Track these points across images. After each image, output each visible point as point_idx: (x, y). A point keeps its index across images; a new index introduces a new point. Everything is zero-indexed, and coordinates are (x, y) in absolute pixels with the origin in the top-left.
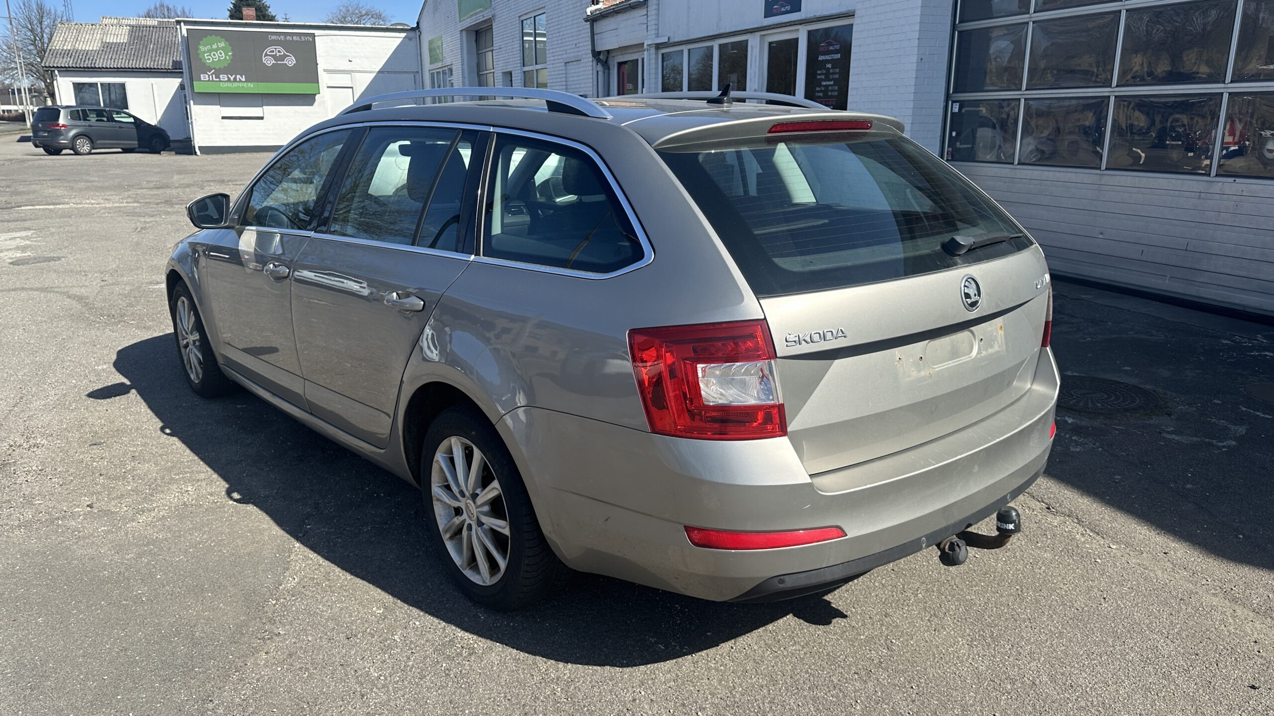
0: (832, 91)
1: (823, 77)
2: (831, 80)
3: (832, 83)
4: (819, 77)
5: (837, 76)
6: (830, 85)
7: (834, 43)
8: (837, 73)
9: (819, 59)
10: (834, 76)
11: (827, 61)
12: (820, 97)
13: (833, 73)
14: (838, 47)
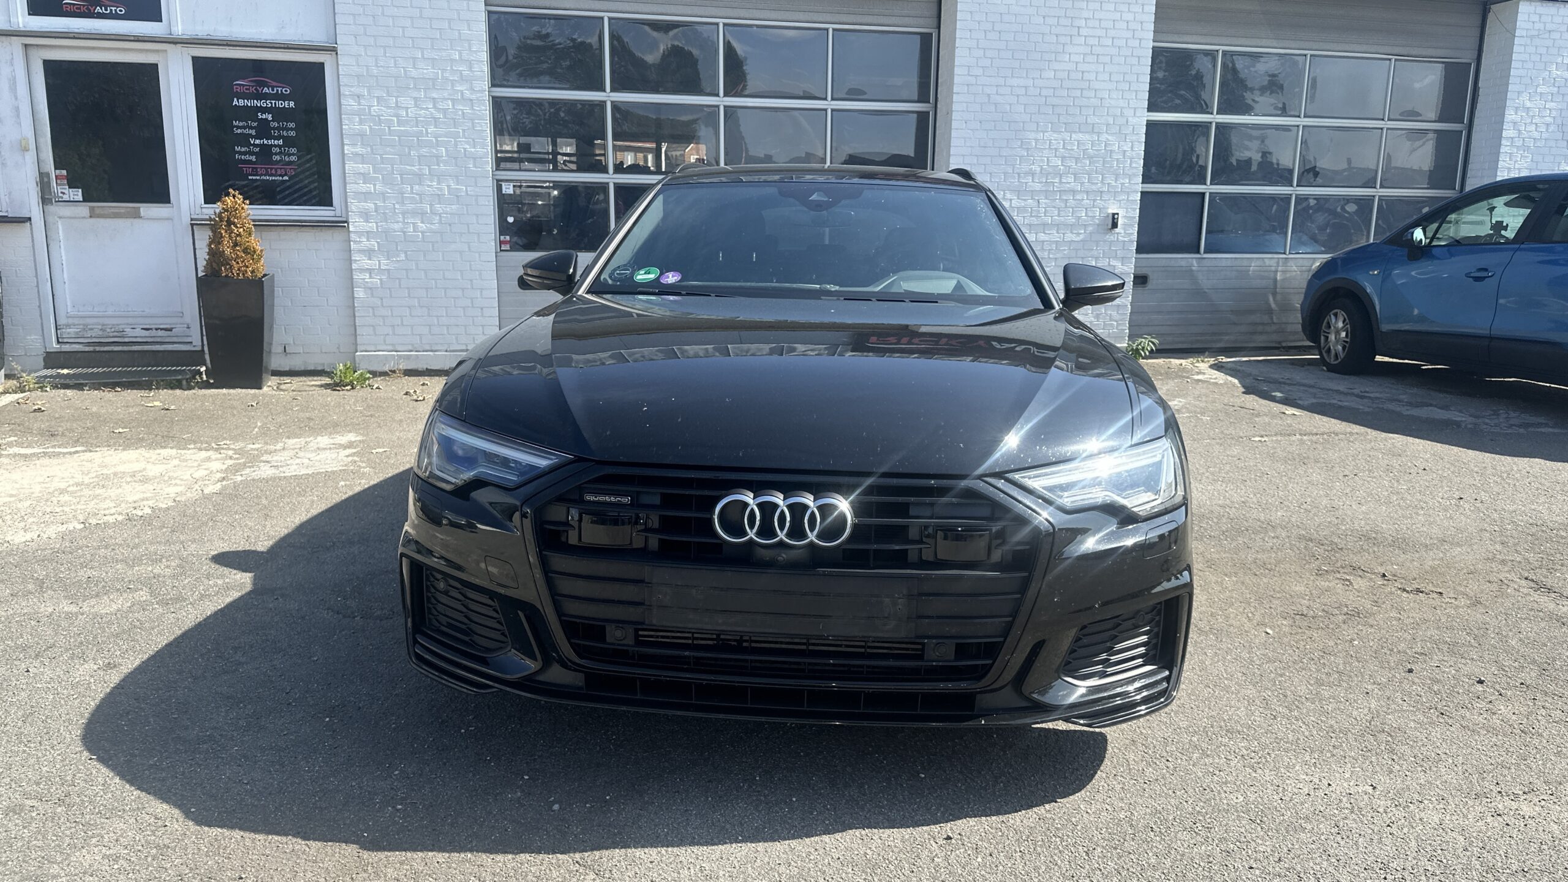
0: (280, 153)
1: (253, 132)
2: (276, 138)
3: (281, 142)
4: (239, 131)
5: (292, 133)
6: (275, 146)
7: (274, 84)
8: (292, 129)
9: (235, 102)
10: (285, 133)
11: (264, 110)
12: (250, 162)
13: (279, 129)
14: (287, 91)
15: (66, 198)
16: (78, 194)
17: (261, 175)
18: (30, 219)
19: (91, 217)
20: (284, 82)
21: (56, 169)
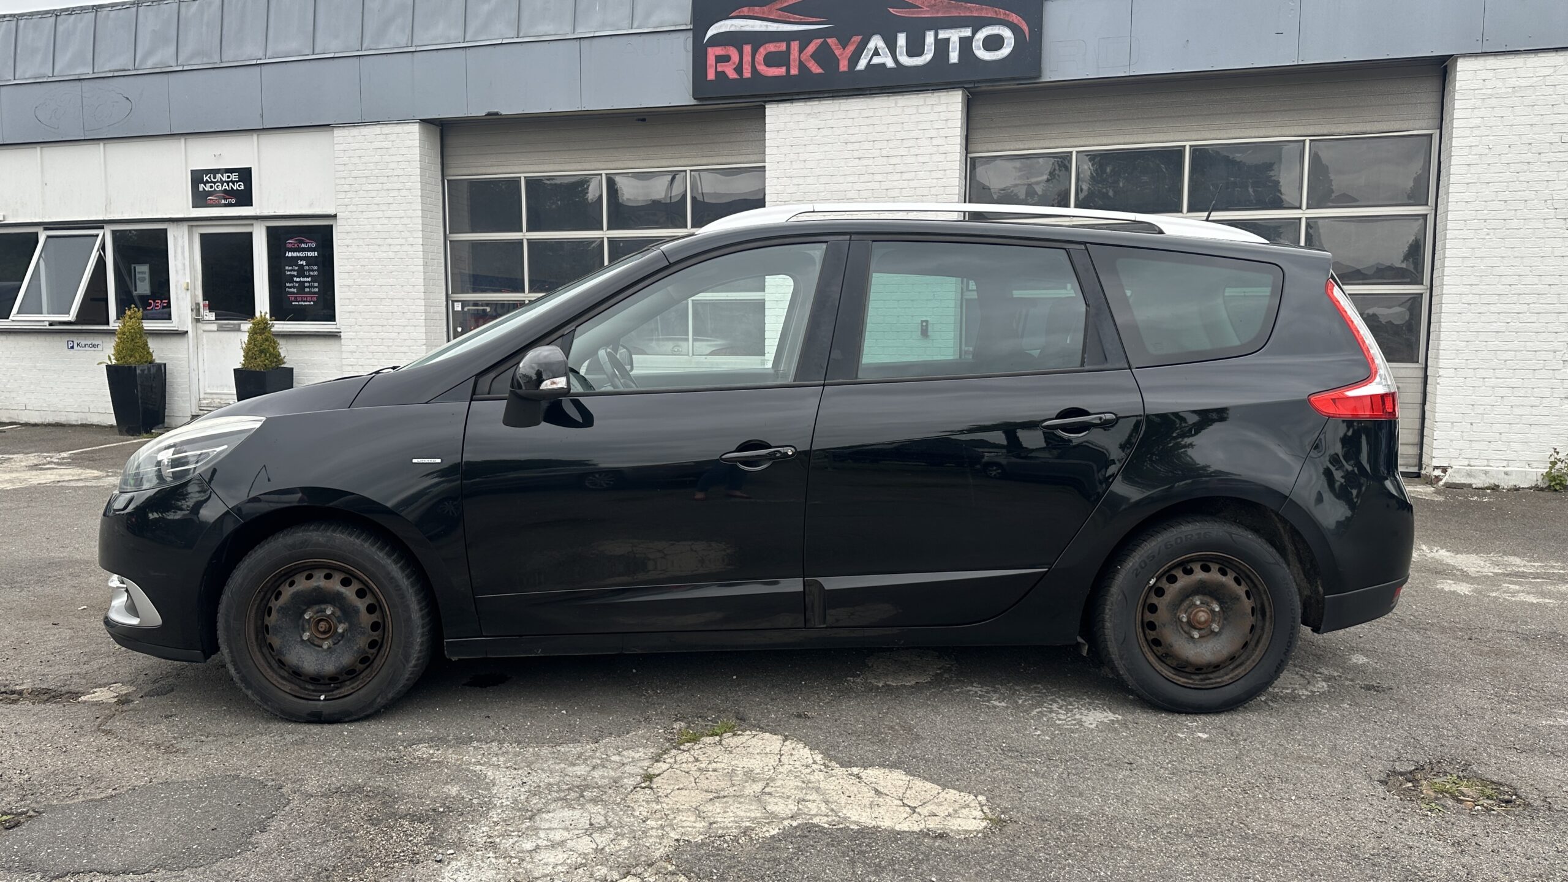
0: (309, 287)
1: (295, 273)
3: (309, 279)
4: (289, 273)
5: (316, 273)
6: (307, 282)
7: (307, 241)
8: (315, 270)
9: (287, 255)
10: (312, 273)
11: (301, 258)
12: (293, 293)
13: (309, 270)
14: (313, 245)
15: (206, 318)
16: (212, 316)
17: (299, 301)
18: (187, 332)
19: (218, 330)
20: (312, 239)
21: (204, 300)
